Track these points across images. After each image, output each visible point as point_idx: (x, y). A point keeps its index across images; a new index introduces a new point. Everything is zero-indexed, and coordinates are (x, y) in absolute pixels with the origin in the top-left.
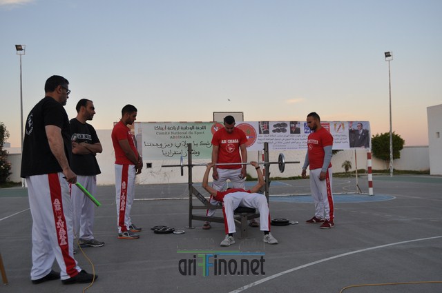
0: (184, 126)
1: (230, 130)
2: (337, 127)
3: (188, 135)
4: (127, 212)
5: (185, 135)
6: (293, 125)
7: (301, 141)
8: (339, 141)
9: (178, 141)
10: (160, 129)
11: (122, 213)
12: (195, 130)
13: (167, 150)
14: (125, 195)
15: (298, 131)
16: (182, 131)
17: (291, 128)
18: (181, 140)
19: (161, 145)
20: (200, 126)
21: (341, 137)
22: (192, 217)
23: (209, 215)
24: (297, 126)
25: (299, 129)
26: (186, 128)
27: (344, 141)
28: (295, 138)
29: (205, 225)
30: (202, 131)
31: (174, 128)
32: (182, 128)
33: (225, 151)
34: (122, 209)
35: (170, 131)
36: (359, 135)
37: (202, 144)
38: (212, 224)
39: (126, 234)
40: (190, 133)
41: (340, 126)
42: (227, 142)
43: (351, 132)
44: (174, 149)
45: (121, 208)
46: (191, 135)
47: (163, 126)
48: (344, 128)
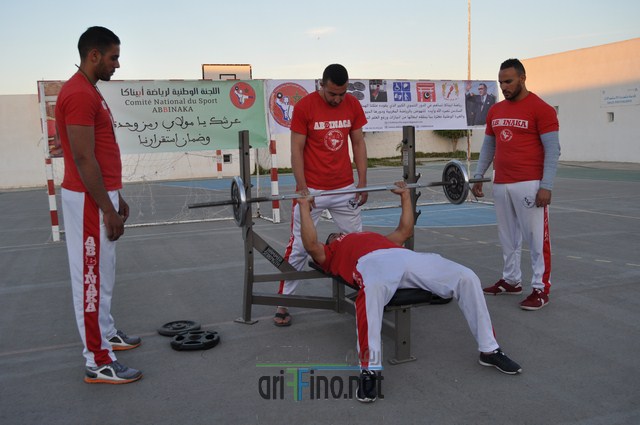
0: (178, 88)
1: (337, 99)
2: (448, 90)
3: (188, 105)
4: (104, 315)
5: (182, 106)
6: (375, 87)
7: (389, 115)
8: (450, 114)
9: (168, 117)
10: (132, 93)
11: (91, 320)
12: (199, 96)
13: (148, 134)
14: (96, 272)
15: (382, 97)
16: (175, 97)
17: (372, 91)
18: (173, 116)
19: (137, 125)
20: (209, 87)
21: (455, 108)
22: (251, 299)
23: (286, 291)
24: (381, 88)
25: (385, 93)
26: (183, 92)
27: (458, 114)
28: (378, 109)
29: (278, 315)
30: (214, 96)
31: (159, 92)
32: (174, 93)
33: (323, 148)
34: (91, 308)
35: (152, 98)
36: (481, 104)
37: (213, 122)
38: (294, 311)
39: (106, 372)
40: (190, 101)
41: (452, 89)
42: (327, 126)
43: (469, 98)
44: (161, 132)
45: (86, 305)
46: (192, 105)
47: (137, 88)
48: (457, 92)
